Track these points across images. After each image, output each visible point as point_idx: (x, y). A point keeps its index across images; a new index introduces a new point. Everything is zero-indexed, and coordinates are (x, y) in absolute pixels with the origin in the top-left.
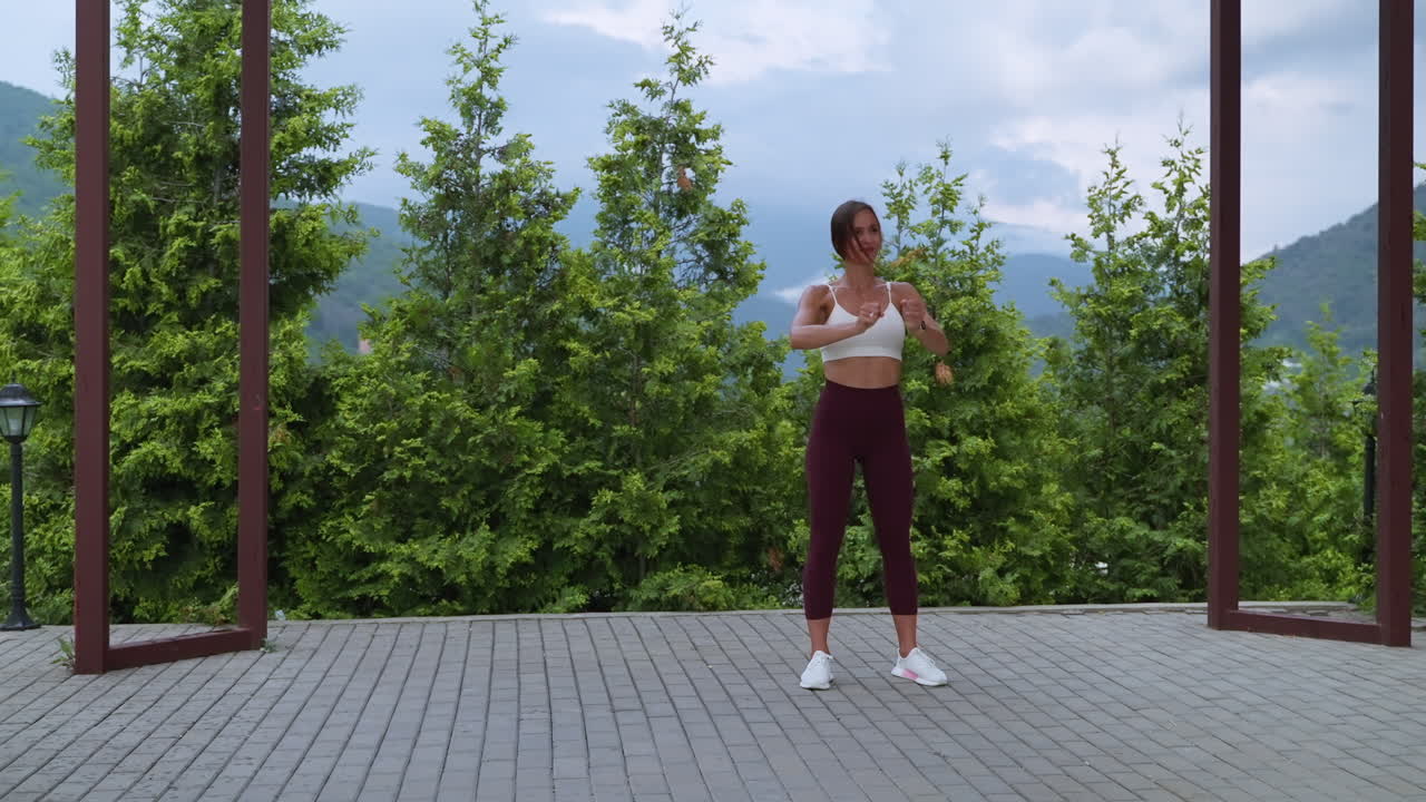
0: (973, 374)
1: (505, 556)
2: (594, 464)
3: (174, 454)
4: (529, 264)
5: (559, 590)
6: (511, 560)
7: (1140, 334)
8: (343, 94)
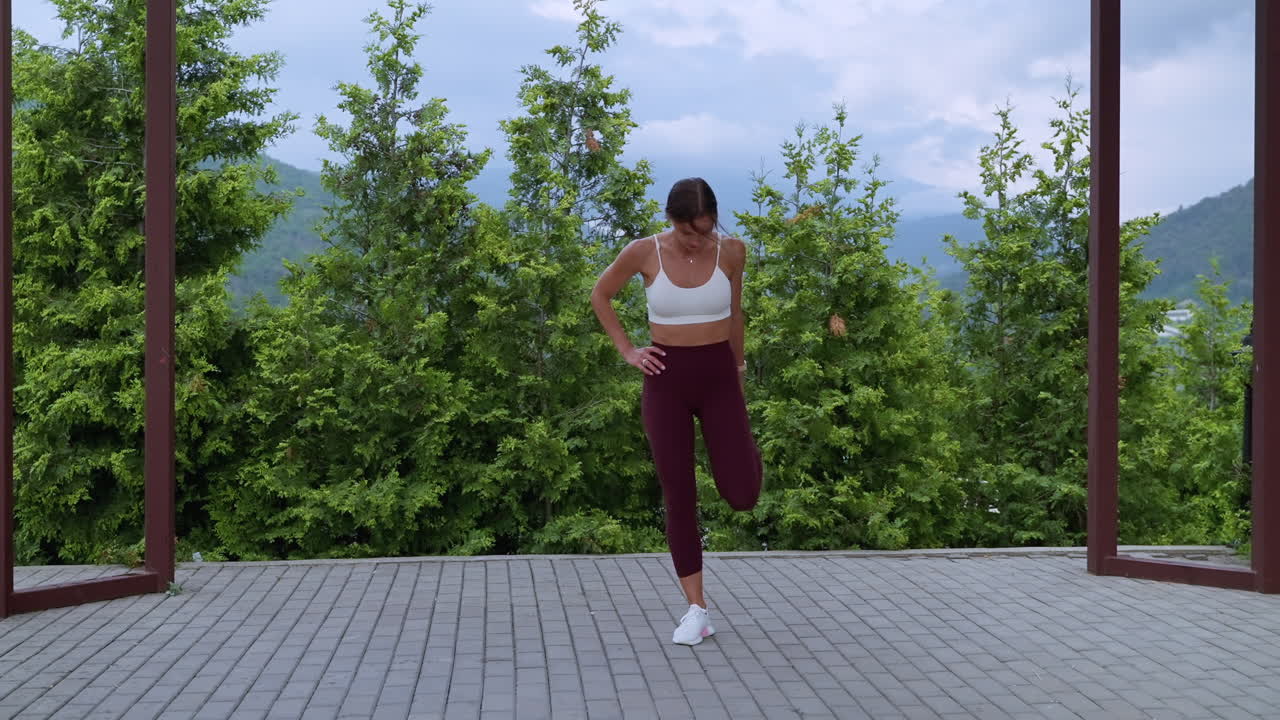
0: (866, 326)
1: (414, 500)
2: (501, 413)
3: (97, 404)
4: (441, 222)
5: (467, 533)
6: (419, 505)
7: (1028, 288)
8: (265, 61)
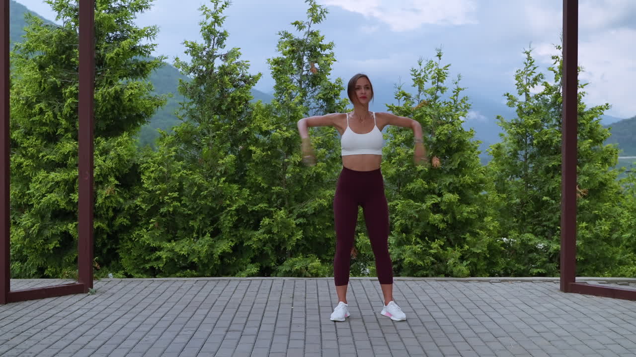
0: (451, 162)
1: (218, 249)
2: (263, 205)
3: (61, 199)
4: (234, 110)
5: (246, 265)
6: (220, 251)
7: (538, 143)
8: (150, 30)
